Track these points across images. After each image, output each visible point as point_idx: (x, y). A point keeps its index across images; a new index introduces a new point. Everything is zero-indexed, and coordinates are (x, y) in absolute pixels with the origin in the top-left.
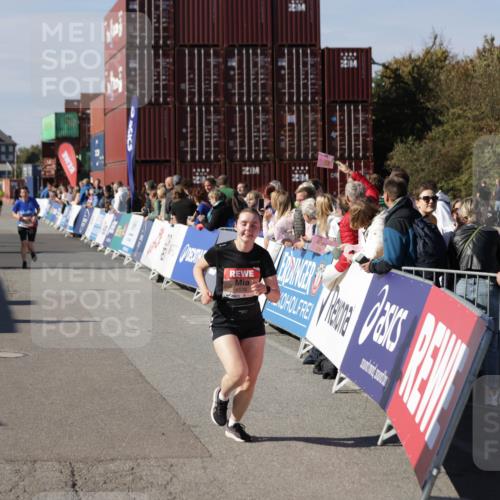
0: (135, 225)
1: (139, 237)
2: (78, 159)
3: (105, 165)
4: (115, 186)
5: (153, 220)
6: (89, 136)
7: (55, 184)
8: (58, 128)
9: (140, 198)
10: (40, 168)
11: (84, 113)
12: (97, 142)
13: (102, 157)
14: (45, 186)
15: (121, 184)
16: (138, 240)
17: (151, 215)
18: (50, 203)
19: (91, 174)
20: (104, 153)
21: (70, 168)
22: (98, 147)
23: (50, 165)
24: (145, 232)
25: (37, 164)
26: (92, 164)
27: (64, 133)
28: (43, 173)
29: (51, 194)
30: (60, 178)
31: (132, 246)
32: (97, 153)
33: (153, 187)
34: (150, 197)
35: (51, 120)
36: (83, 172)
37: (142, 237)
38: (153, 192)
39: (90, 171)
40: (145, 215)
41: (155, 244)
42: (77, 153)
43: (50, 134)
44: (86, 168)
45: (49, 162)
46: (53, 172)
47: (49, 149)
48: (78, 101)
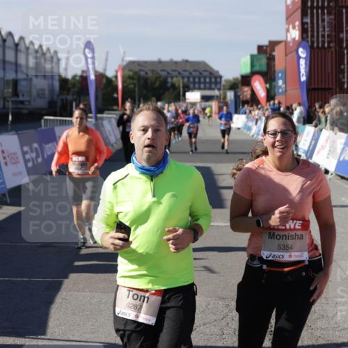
0: (308, 134)
1: (311, 142)
2: (266, 88)
3: (286, 91)
4: (294, 106)
5: (321, 130)
6: (275, 71)
7: (250, 104)
8: (252, 65)
9: (312, 114)
10: (239, 94)
11: (270, 54)
12: (280, 75)
13: (284, 86)
14: (243, 106)
15: (299, 104)
16: (310, 144)
17: (319, 127)
18: (247, 118)
19: (276, 97)
20: (285, 82)
21: (261, 93)
22: (281, 78)
23: (246, 92)
24: (316, 139)
25: (238, 90)
26: (276, 90)
27: (257, 68)
28: (241, 97)
29: (248, 111)
30: (254, 101)
31: (306, 148)
32: (280, 82)
33: (321, 107)
34: (320, 114)
35: (247, 60)
36: (270, 96)
37: (313, 142)
38: (322, 110)
39: (275, 96)
40: (316, 126)
41: (323, 147)
42: (266, 83)
43: (246, 70)
44: (272, 93)
45: (246, 89)
46: (249, 97)
47: (246, 80)
48: (267, 46)
